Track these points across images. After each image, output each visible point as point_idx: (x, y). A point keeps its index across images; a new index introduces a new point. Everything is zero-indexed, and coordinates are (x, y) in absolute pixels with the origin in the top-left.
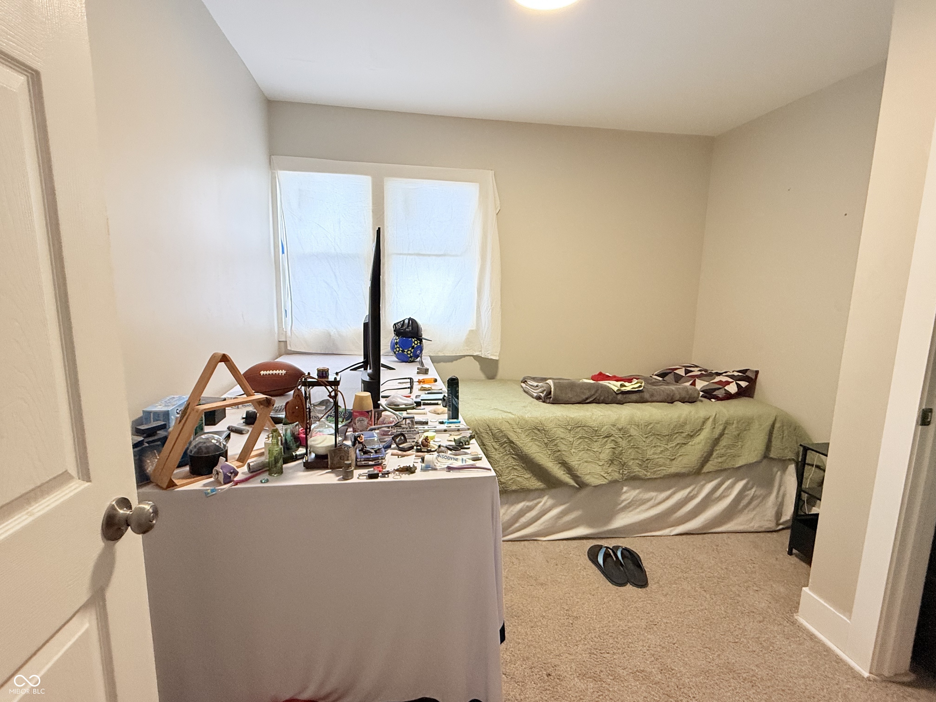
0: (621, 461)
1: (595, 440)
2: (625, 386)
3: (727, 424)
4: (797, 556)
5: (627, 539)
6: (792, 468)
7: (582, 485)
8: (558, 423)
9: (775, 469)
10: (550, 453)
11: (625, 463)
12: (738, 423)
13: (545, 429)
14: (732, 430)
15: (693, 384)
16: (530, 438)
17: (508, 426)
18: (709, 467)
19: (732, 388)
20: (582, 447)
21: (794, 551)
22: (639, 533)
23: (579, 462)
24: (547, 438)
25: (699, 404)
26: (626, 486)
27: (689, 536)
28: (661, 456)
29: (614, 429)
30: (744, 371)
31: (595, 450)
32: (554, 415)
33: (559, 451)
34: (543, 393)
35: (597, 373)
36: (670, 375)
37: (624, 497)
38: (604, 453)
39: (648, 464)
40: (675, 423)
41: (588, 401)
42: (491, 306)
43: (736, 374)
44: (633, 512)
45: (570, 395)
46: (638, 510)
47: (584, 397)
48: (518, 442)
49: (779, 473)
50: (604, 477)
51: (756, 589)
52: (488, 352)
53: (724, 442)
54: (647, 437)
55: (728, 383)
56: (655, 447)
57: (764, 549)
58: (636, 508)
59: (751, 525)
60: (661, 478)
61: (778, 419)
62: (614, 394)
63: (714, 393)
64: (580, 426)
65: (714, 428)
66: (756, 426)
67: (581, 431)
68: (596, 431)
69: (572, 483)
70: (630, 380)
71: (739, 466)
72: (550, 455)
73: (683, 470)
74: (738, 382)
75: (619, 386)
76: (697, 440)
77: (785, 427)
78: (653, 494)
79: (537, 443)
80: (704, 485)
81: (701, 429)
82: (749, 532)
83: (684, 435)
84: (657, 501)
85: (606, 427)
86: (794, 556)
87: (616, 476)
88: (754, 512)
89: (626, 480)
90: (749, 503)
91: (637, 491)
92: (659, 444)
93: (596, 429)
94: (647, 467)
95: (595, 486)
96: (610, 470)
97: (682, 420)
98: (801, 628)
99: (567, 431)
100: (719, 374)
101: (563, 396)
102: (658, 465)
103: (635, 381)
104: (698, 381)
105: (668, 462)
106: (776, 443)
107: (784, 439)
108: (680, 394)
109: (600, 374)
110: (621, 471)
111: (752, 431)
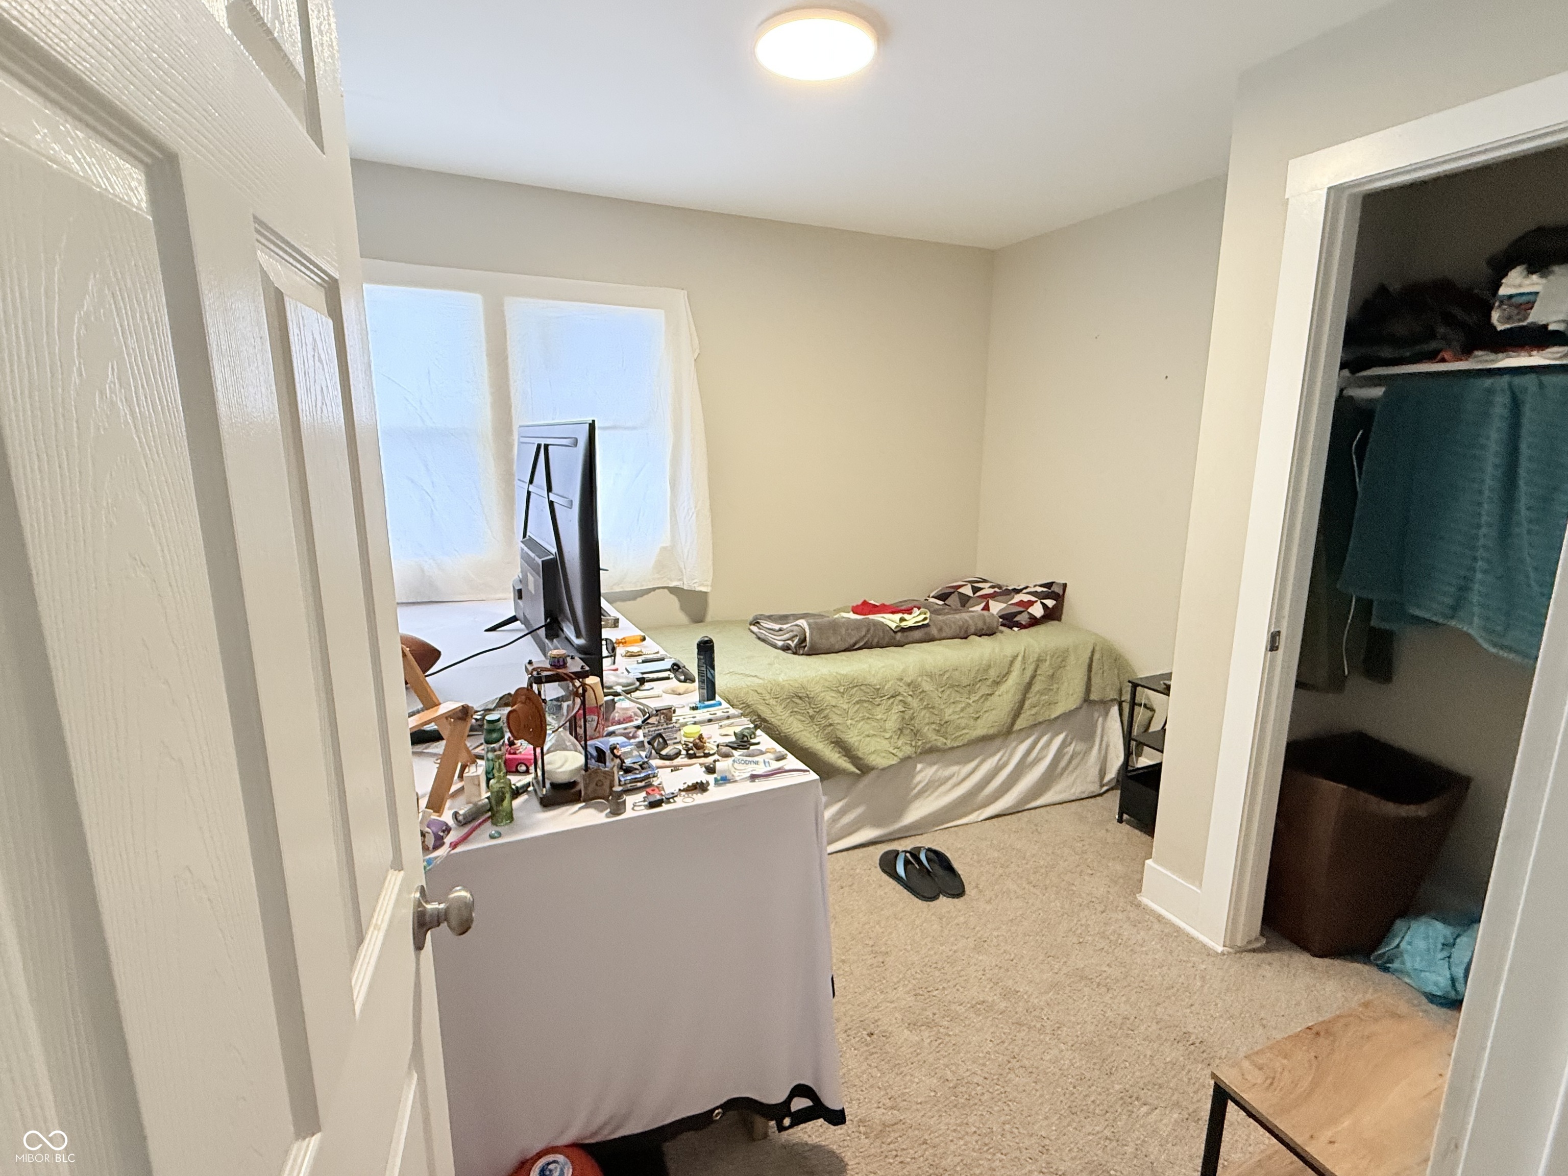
0: (913, 728)
1: (877, 703)
2: (905, 620)
3: (1039, 661)
4: (1128, 823)
5: (925, 835)
6: (1115, 710)
7: (864, 769)
8: (826, 684)
9: (1096, 715)
10: (817, 730)
11: (918, 731)
12: (1052, 657)
13: (810, 696)
14: (1045, 668)
15: (986, 608)
16: (789, 712)
17: (756, 697)
18: (1020, 724)
19: (1037, 611)
20: (861, 715)
21: (1125, 816)
22: (938, 825)
23: (859, 738)
24: (813, 708)
25: (999, 635)
26: (920, 762)
27: (1000, 819)
28: (962, 715)
29: (901, 684)
30: (1049, 585)
31: (879, 717)
32: (819, 673)
33: (831, 725)
34: (793, 641)
35: (860, 602)
36: (953, 595)
37: (918, 778)
38: (890, 720)
39: (947, 728)
40: (977, 668)
41: (856, 647)
42: (696, 507)
43: (1040, 589)
44: (930, 798)
45: (834, 641)
46: (936, 794)
47: (852, 641)
48: (773, 720)
49: (1101, 719)
50: (893, 754)
51: (1091, 872)
52: (695, 581)
53: (1036, 688)
54: (943, 691)
55: (1031, 603)
56: (954, 703)
57: (1091, 820)
58: (933, 792)
59: (1073, 791)
60: (964, 745)
61: (1097, 648)
62: (892, 632)
63: (1016, 619)
64: (857, 686)
65: (1024, 669)
66: (1072, 659)
67: (858, 692)
68: (878, 689)
69: (853, 769)
70: (909, 611)
71: (1055, 716)
72: (818, 731)
73: (991, 732)
74: (1043, 601)
75: (898, 621)
76: (1003, 688)
77: (1104, 658)
78: (955, 768)
79: (799, 717)
80: (1016, 747)
81: (1008, 673)
82: (1070, 802)
83: (989, 682)
84: (961, 777)
85: (890, 683)
86: (1124, 823)
87: (908, 750)
88: (1075, 775)
89: (921, 753)
90: (1070, 762)
91: (935, 768)
92: (958, 699)
93: (878, 687)
94: (947, 733)
95: (883, 769)
96: (900, 743)
97: (984, 662)
98: (1145, 910)
99: (839, 694)
100: (1018, 591)
101: (824, 643)
102: (958, 728)
103: (916, 611)
104: (992, 603)
105: (972, 722)
106: (1096, 681)
107: (1105, 675)
108: (976, 625)
109: (865, 603)
110: (914, 744)
111: (1068, 668)
